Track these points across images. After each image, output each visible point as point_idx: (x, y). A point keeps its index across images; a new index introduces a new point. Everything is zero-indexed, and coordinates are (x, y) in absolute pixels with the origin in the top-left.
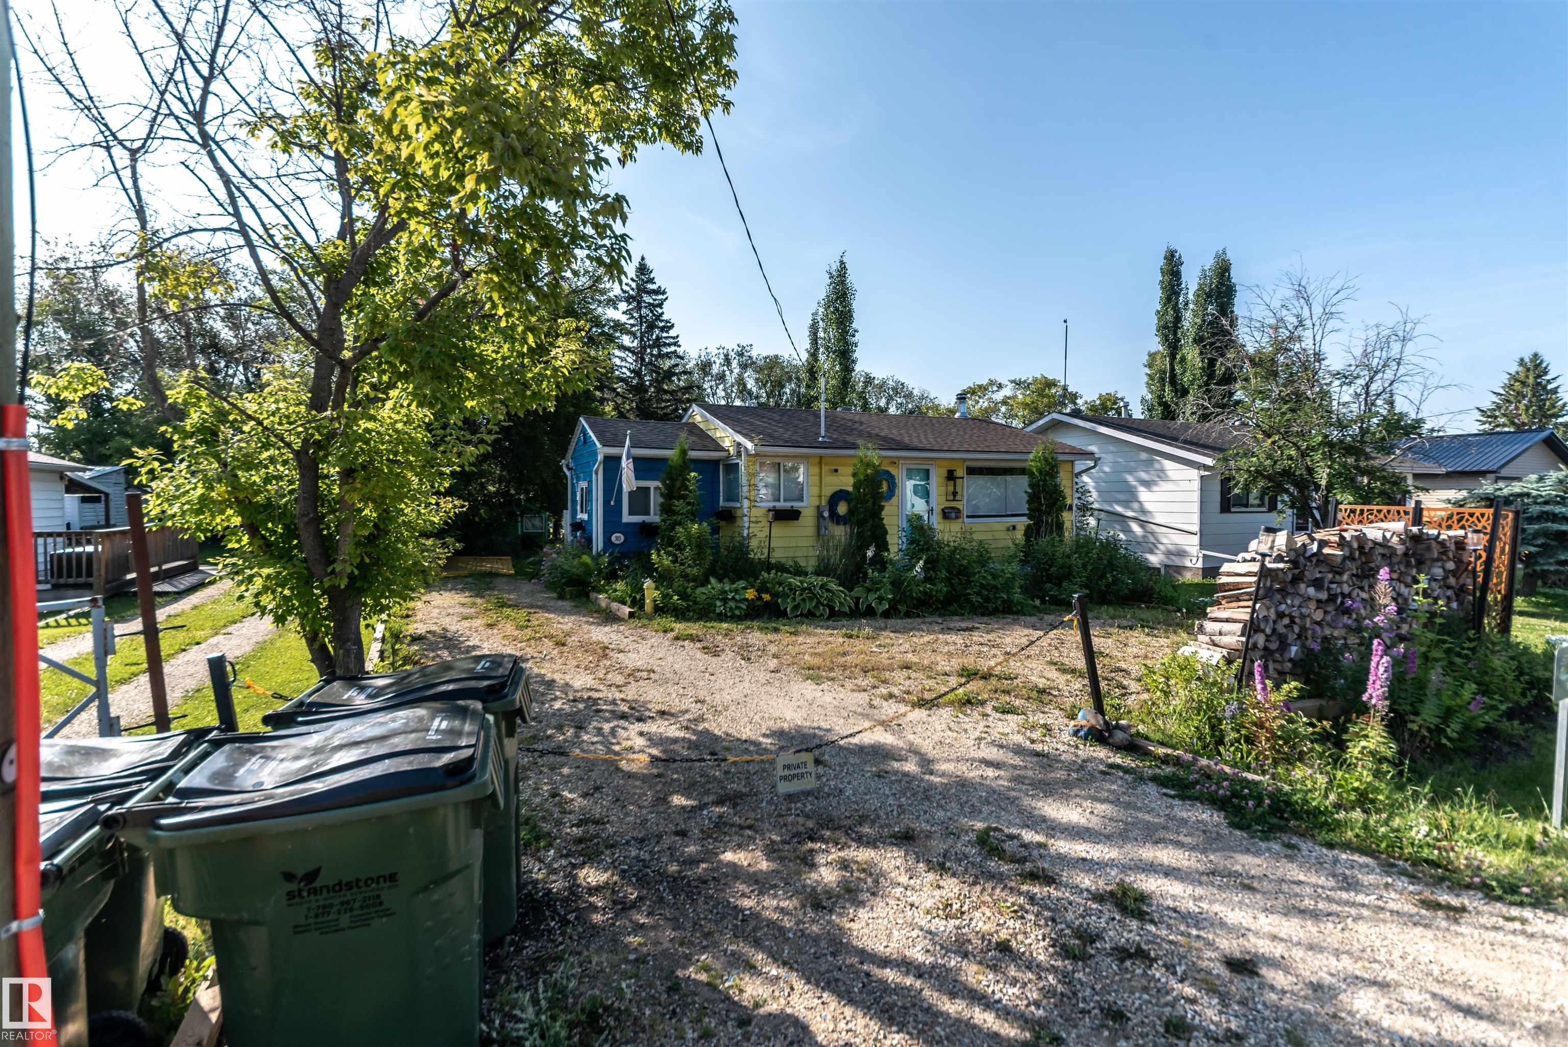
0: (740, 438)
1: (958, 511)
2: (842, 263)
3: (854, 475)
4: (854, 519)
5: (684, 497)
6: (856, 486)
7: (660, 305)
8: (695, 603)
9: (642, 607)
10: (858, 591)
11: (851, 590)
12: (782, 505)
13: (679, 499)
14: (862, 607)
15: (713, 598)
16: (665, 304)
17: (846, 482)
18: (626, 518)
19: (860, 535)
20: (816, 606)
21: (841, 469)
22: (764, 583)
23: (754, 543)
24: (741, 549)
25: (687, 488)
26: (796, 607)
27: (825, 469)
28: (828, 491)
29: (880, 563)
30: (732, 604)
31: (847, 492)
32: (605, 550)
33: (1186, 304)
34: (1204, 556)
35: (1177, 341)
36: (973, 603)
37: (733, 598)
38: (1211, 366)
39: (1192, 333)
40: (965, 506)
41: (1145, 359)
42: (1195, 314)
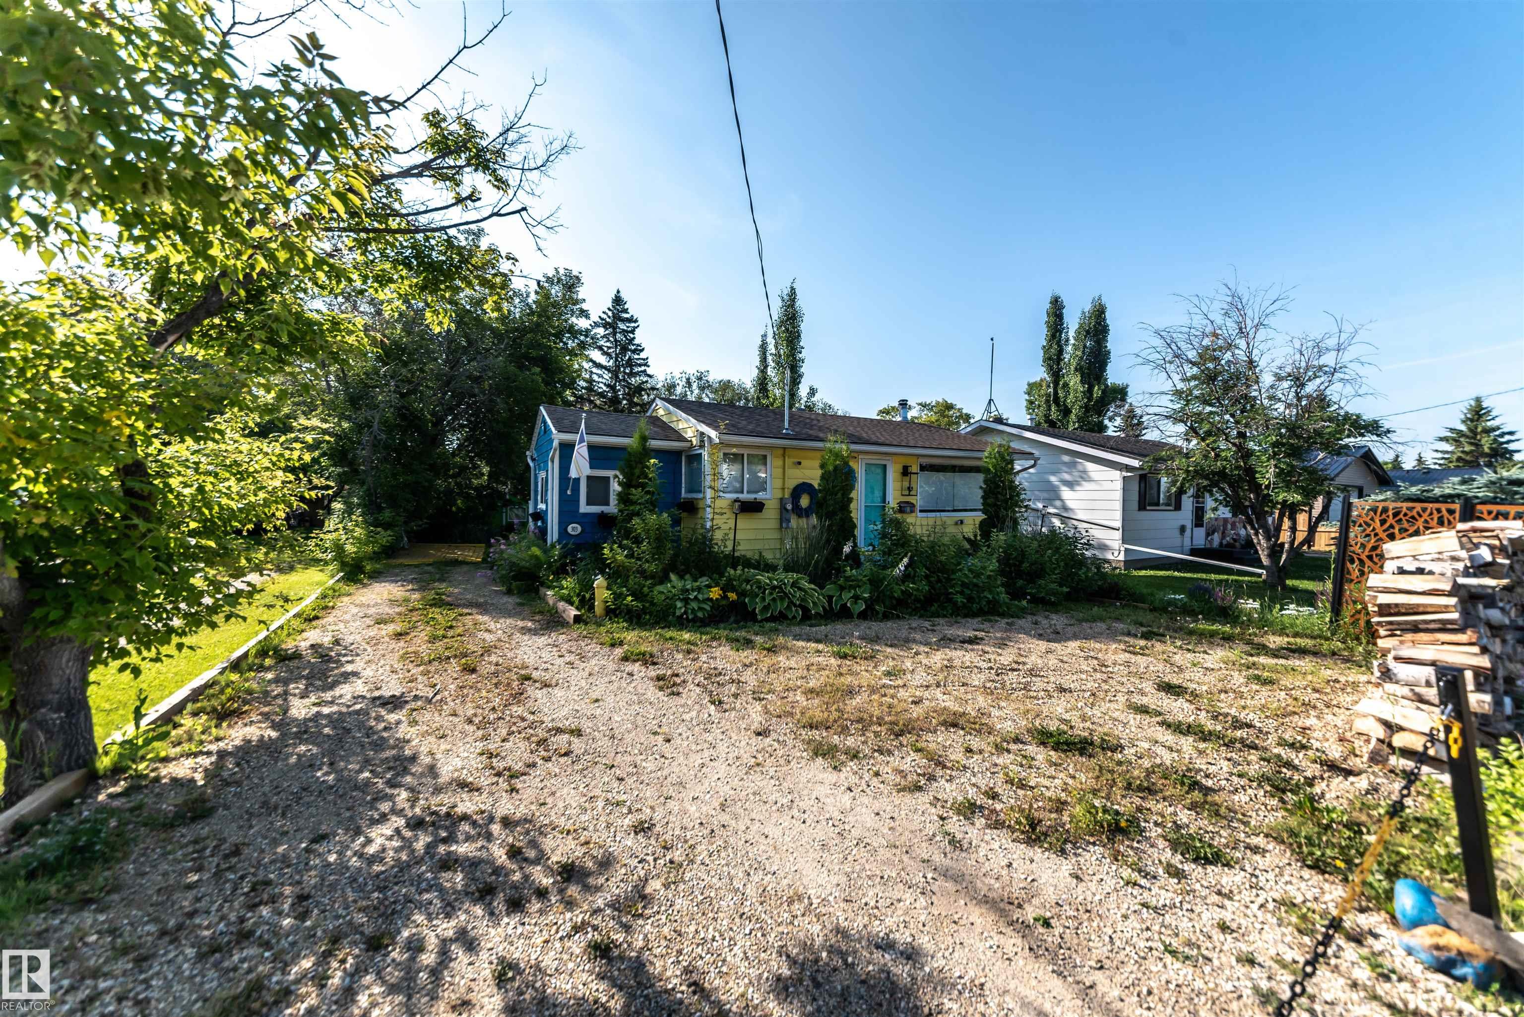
0: (704, 428)
1: (913, 506)
2: (792, 289)
3: (822, 466)
5: (643, 486)
6: (824, 478)
7: (633, 332)
8: (652, 604)
9: (592, 608)
10: (830, 588)
11: (823, 588)
12: (745, 496)
13: (636, 487)
14: (837, 607)
15: (673, 598)
16: (637, 331)
17: (812, 474)
18: (584, 508)
20: (788, 608)
21: (806, 461)
22: (730, 580)
23: (718, 535)
24: (704, 542)
25: (646, 477)
26: (765, 609)
27: (788, 461)
28: (791, 484)
29: (856, 559)
30: (694, 605)
31: (812, 485)
32: (559, 541)
33: (1067, 340)
34: (1126, 550)
35: (1060, 370)
36: (955, 604)
37: (696, 598)
38: (1090, 390)
39: (1074, 363)
40: (918, 501)
41: (1025, 387)
42: (1076, 347)
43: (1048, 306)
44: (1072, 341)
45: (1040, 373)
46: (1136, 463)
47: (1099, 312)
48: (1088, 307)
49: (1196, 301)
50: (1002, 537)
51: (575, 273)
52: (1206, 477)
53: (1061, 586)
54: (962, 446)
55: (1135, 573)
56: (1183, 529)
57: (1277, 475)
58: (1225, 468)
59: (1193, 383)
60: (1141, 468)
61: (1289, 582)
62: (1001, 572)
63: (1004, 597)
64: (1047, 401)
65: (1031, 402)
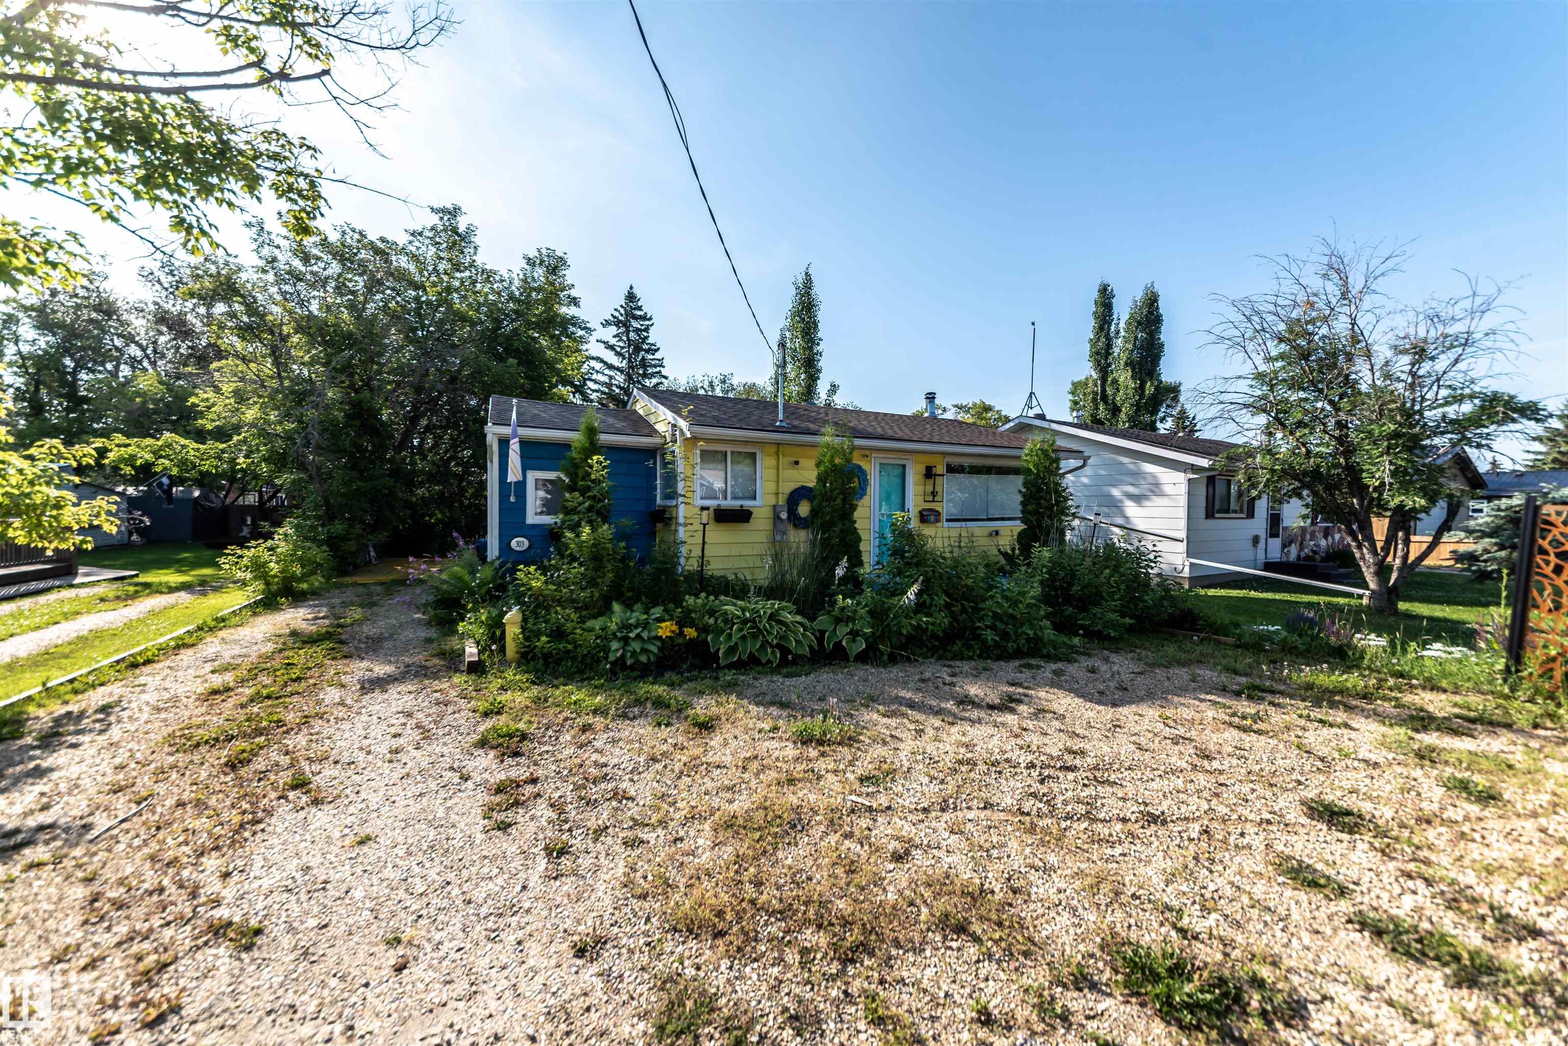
0: (676, 420)
1: (938, 514)
2: (807, 275)
3: (818, 465)
4: (819, 521)
5: (585, 489)
6: (821, 479)
7: (647, 330)
8: (575, 645)
10: (823, 621)
11: (812, 618)
12: (727, 503)
13: (579, 491)
14: (829, 646)
15: (608, 637)
16: (652, 329)
17: (808, 476)
18: (532, 518)
19: (825, 543)
20: (763, 648)
21: (803, 462)
22: (689, 611)
23: (684, 552)
26: (732, 650)
27: (784, 461)
28: (787, 488)
29: (853, 583)
30: (636, 646)
31: (810, 490)
33: (1118, 332)
34: (1192, 565)
35: (1109, 365)
36: (984, 642)
37: (638, 636)
38: (1142, 387)
39: (1124, 358)
40: (945, 508)
41: (1069, 387)
42: (1126, 341)
43: (1095, 295)
44: (1122, 333)
45: (1087, 371)
46: (1204, 463)
47: (1152, 301)
48: (1139, 295)
49: (1284, 261)
50: (1046, 553)
51: (559, 253)
52: (1296, 477)
53: (1123, 616)
54: (997, 443)
55: (1202, 592)
56: (1256, 540)
57: (1393, 474)
58: (1318, 466)
59: (1279, 364)
60: (1210, 469)
61: (1402, 606)
62: (1046, 599)
63: (1049, 633)
64: (1094, 400)
65: (1076, 403)
